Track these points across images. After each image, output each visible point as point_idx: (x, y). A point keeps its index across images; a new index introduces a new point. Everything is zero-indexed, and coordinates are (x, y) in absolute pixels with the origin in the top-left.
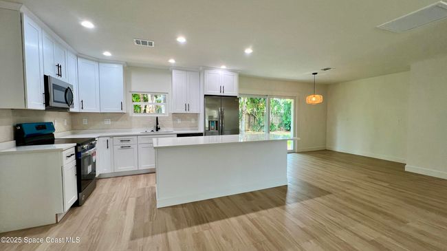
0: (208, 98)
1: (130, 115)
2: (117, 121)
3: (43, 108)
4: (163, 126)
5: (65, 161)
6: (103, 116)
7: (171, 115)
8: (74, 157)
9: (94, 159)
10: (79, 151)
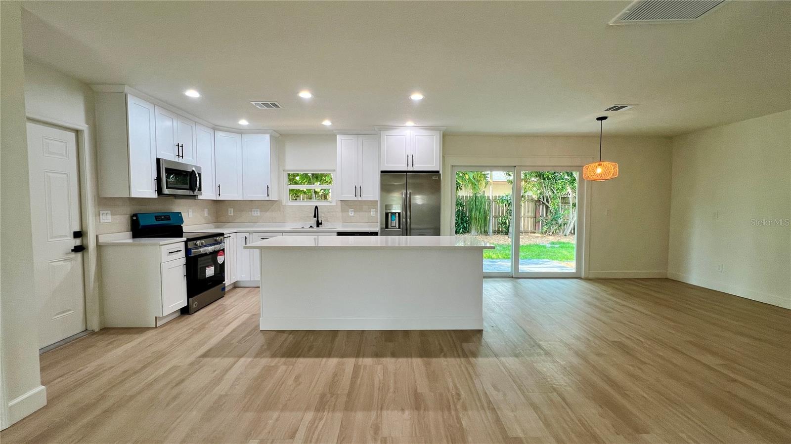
0: (387, 175)
1: (284, 203)
2: (266, 211)
3: (155, 195)
4: (327, 220)
5: (165, 257)
6: (250, 204)
7: (339, 203)
8: (182, 254)
9: (220, 260)
10: (189, 247)
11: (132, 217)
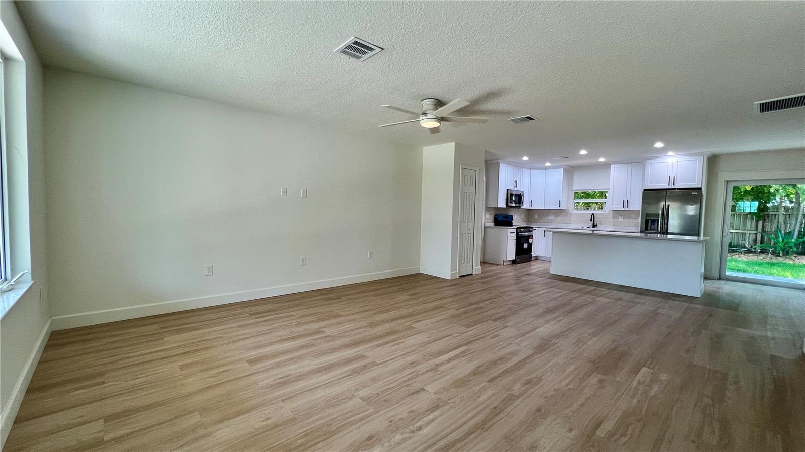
1: (570, 211)
2: (558, 216)
3: (505, 206)
4: (601, 224)
5: (509, 235)
6: (548, 212)
7: (612, 212)
8: (515, 234)
9: (530, 241)
10: (518, 231)
11: (495, 216)
